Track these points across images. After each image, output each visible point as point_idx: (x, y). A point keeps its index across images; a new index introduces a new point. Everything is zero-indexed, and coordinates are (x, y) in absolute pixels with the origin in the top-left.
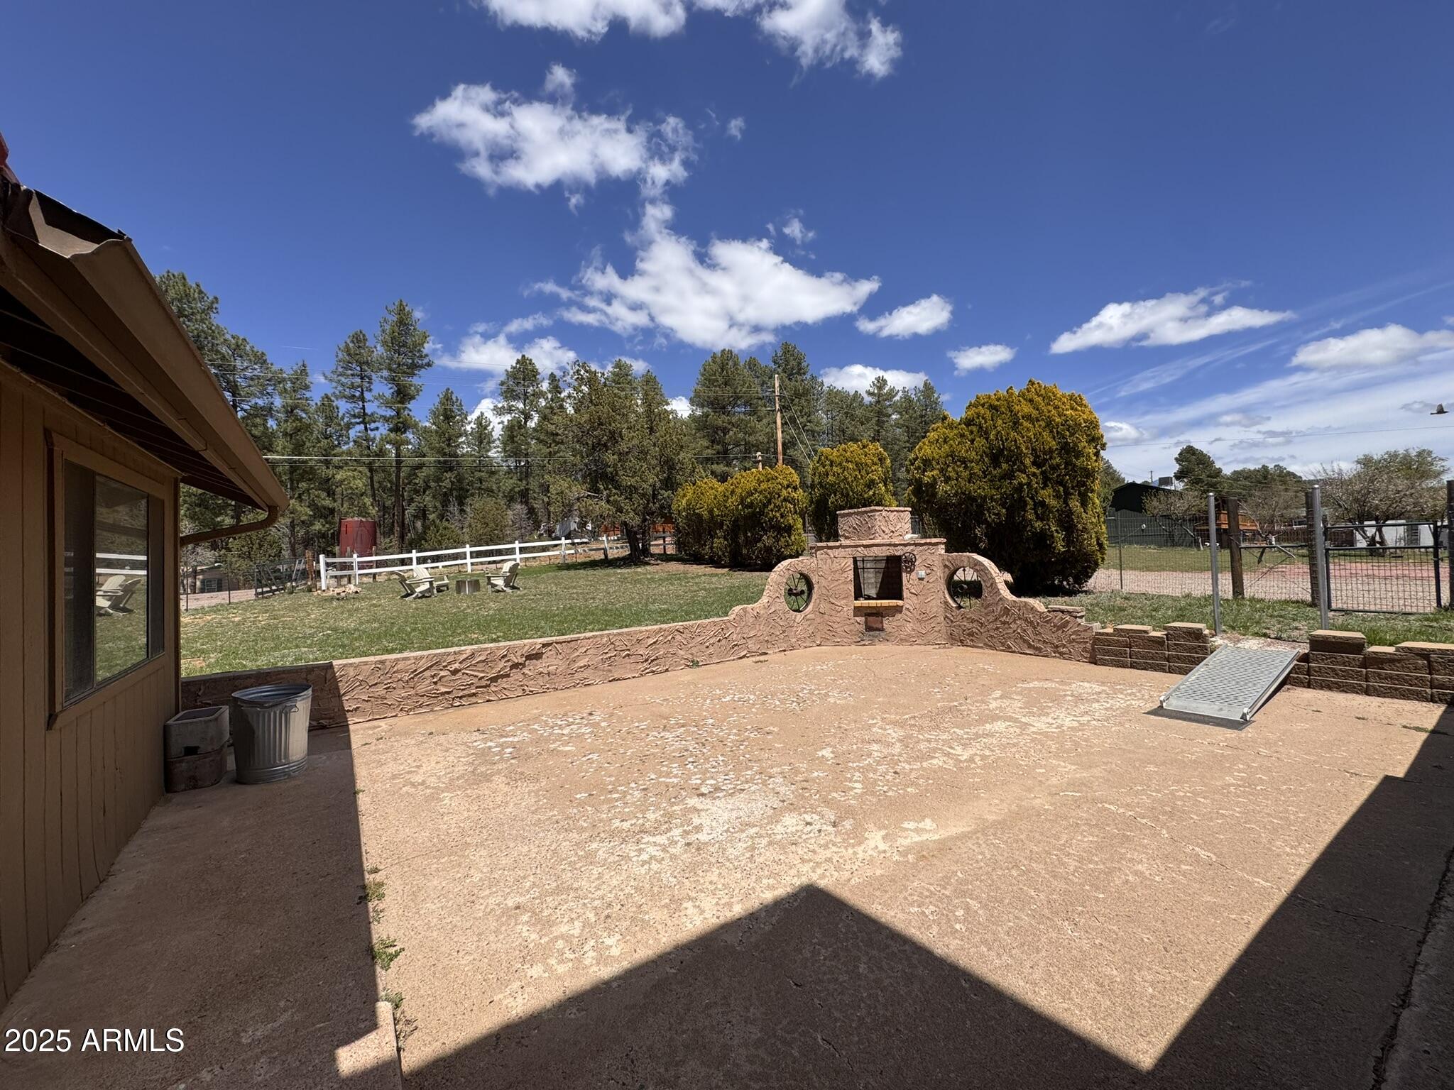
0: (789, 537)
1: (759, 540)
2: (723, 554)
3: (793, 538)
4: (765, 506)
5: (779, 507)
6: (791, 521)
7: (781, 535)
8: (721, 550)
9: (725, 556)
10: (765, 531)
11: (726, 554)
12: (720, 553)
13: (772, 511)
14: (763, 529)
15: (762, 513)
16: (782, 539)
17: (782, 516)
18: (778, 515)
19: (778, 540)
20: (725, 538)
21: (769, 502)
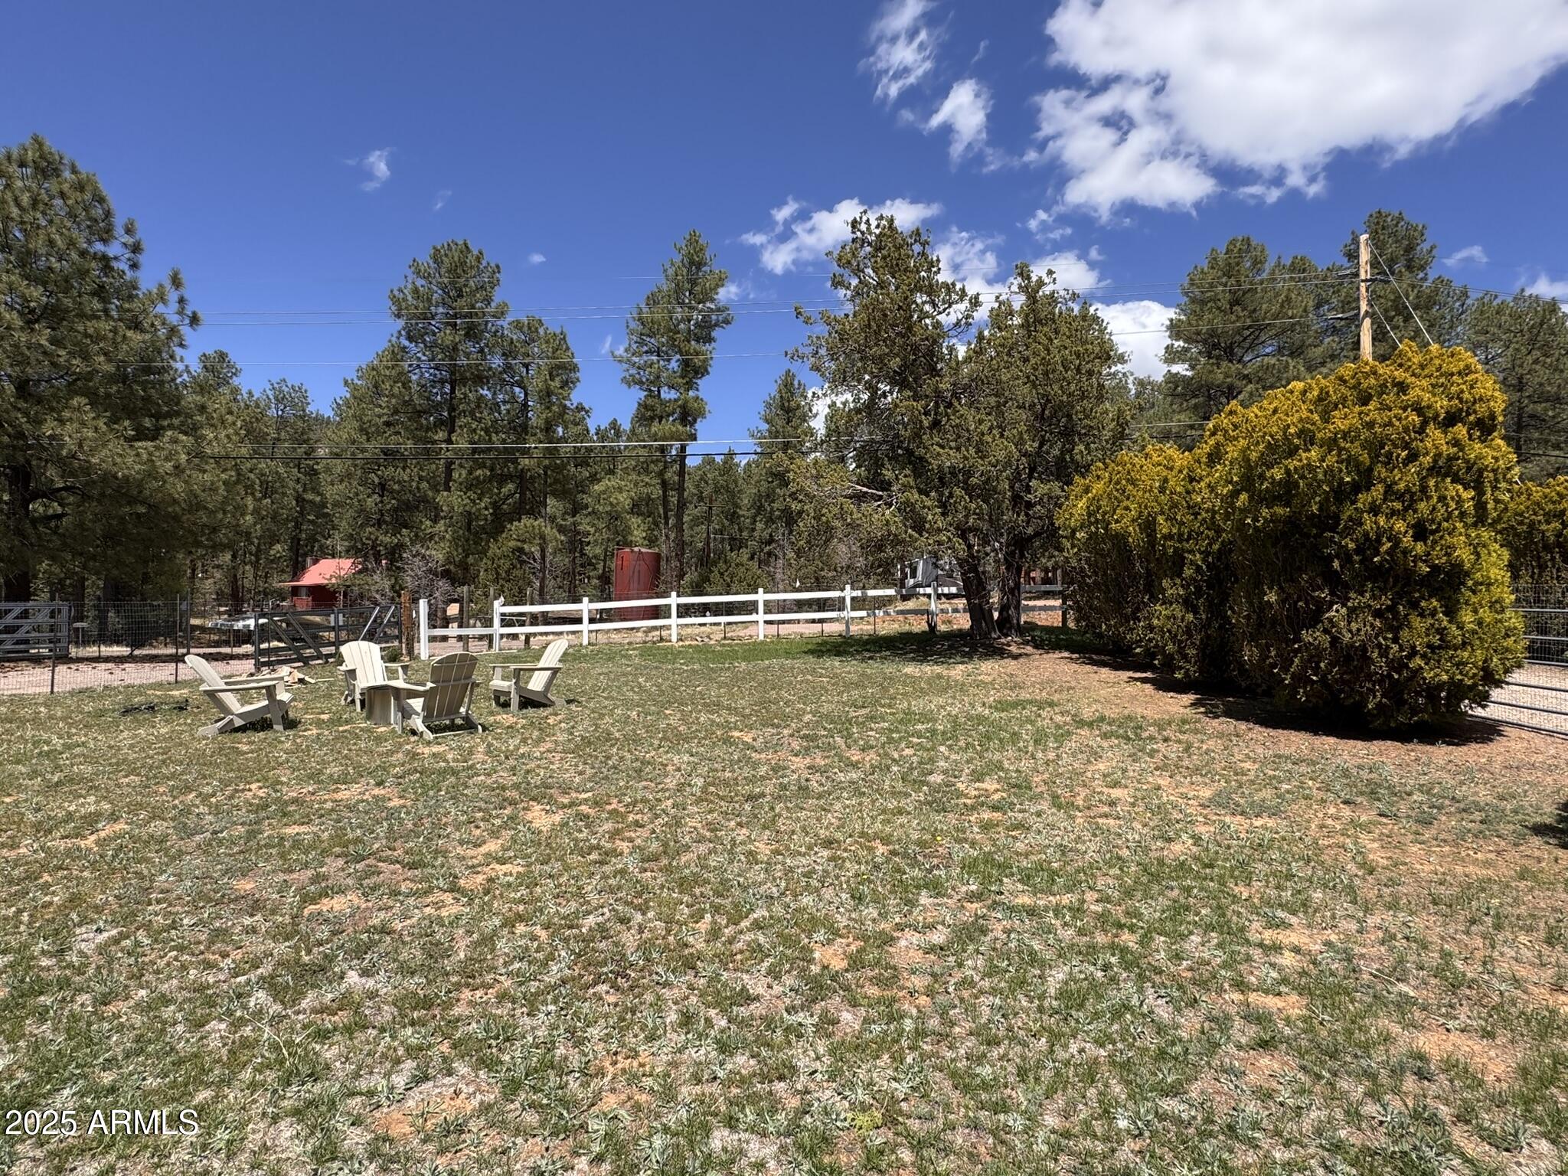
0: (1451, 612)
1: (1314, 618)
2: (1181, 651)
3: (1467, 617)
4: (1343, 494)
5: (1410, 499)
6: (1464, 554)
7: (1414, 605)
8: (1174, 638)
9: (1185, 657)
10: (1340, 589)
11: (1191, 652)
12: (1170, 648)
13: (1375, 510)
14: (1333, 581)
15: (1328, 521)
16: (1416, 622)
17: (1421, 532)
18: (1400, 526)
19: (1394, 625)
20: (1188, 604)
21: (1365, 480)
